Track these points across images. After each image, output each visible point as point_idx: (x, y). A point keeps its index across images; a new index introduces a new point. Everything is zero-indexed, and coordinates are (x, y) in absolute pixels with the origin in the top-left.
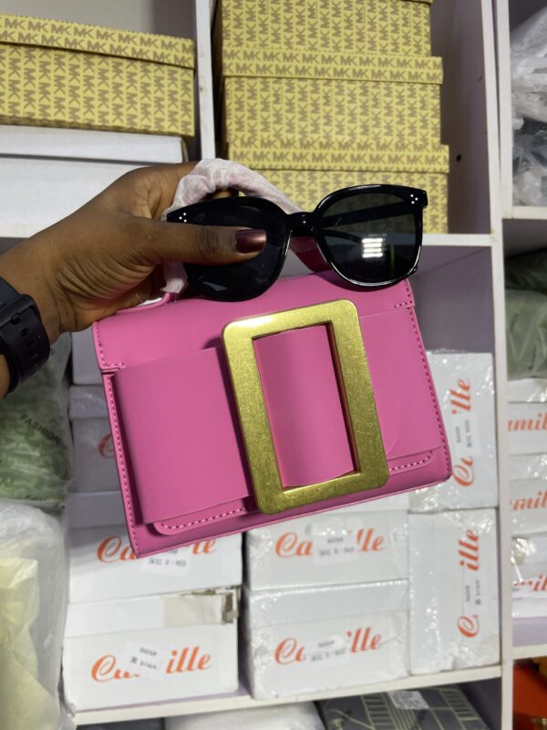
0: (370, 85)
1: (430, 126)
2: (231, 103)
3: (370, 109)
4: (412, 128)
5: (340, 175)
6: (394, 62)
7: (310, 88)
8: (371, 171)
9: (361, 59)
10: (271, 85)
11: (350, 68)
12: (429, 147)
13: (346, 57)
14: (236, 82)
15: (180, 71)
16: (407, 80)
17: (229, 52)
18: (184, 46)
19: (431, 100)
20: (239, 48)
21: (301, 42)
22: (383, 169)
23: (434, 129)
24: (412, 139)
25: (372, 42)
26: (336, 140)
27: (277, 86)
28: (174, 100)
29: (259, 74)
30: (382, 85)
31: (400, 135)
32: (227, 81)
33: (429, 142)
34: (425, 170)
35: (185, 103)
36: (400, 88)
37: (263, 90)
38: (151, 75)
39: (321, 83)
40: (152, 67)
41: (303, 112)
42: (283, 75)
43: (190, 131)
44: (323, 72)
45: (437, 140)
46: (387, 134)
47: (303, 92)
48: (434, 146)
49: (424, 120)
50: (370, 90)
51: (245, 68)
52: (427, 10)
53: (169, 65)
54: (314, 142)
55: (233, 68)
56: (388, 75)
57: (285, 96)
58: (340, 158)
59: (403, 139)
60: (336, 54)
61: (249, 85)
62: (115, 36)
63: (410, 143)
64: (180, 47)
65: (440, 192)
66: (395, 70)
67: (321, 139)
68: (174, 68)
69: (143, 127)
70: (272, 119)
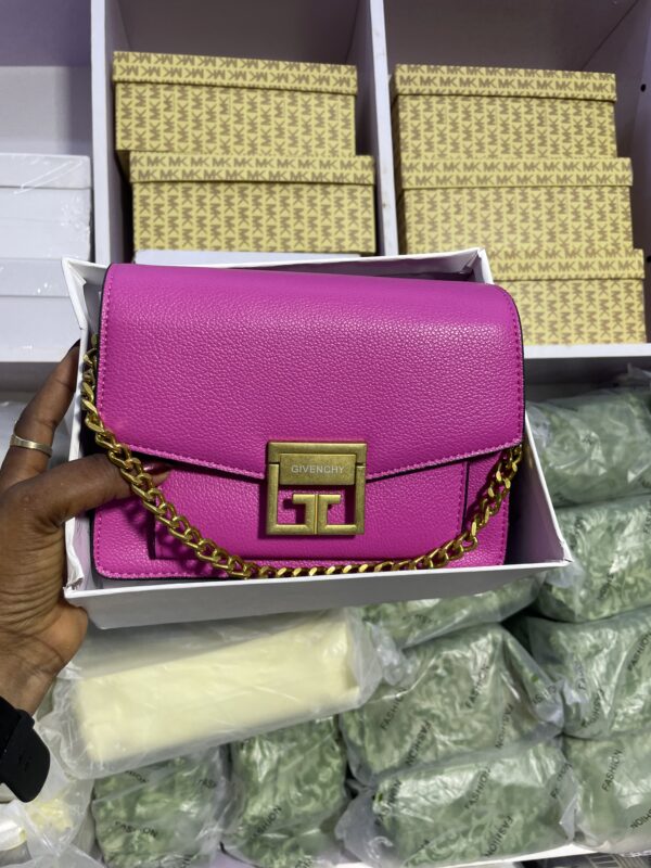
0: (556, 190)
1: (621, 229)
2: (410, 216)
3: (557, 215)
4: (602, 232)
5: (528, 285)
6: (580, 166)
7: (492, 197)
8: (560, 280)
9: (545, 164)
10: (452, 195)
11: (533, 175)
12: (622, 252)
13: (529, 164)
14: (415, 195)
15: (360, 189)
16: (595, 184)
17: (408, 165)
18: (363, 163)
19: (620, 203)
20: (417, 161)
21: (480, 151)
22: (573, 276)
23: (626, 232)
24: (603, 244)
25: (555, 145)
26: (522, 248)
27: (458, 197)
28: (354, 218)
29: (439, 186)
30: (569, 190)
31: (590, 241)
32: (406, 194)
33: (621, 246)
34: (619, 276)
35: (366, 220)
36: (587, 192)
37: (443, 201)
38: (332, 196)
39: (503, 191)
40: (332, 189)
41: (486, 222)
43: (370, 247)
44: (506, 179)
45: (630, 244)
46: (576, 240)
47: (485, 201)
48: (627, 251)
49: (614, 224)
50: (556, 195)
51: (425, 180)
52: (612, 109)
53: (348, 184)
54: (499, 251)
55: (413, 180)
56: (574, 179)
57: (466, 206)
58: (527, 268)
59: (593, 245)
60: (519, 160)
61: (428, 196)
62: (296, 163)
63: (601, 249)
64: (359, 165)
65: (636, 298)
66: (581, 175)
67: (506, 249)
68: (353, 187)
69: (324, 249)
70: (454, 230)
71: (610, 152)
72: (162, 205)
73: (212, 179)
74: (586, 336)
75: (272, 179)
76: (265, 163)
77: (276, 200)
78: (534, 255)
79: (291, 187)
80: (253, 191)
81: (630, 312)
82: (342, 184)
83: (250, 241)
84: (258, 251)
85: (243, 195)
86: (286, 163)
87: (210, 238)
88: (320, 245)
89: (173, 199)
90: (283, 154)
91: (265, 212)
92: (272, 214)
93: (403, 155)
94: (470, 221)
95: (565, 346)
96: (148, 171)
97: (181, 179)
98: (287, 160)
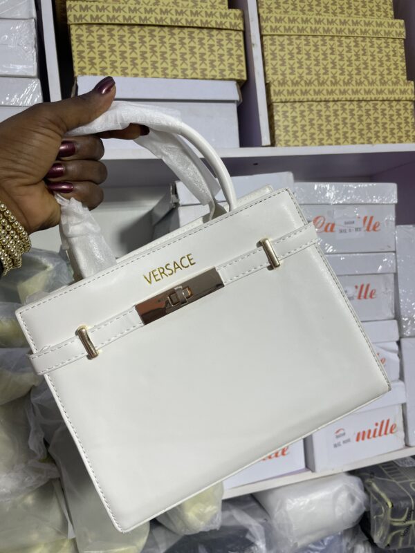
1: (400, 68)
2: (269, 57)
3: (361, 56)
4: (389, 69)
5: (345, 104)
6: (374, 24)
7: (320, 43)
8: (365, 101)
9: (353, 21)
10: (294, 41)
11: (346, 28)
12: (402, 83)
13: (342, 20)
14: (270, 39)
15: (234, 33)
16: (383, 36)
17: (265, 17)
18: (235, 14)
19: (399, 50)
20: (271, 15)
21: (311, 10)
22: (373, 99)
23: (402, 70)
24: (389, 77)
25: (356, 9)
26: (340, 79)
27: (298, 42)
28: (231, 55)
29: (286, 33)
30: (368, 40)
31: (381, 75)
32: (264, 38)
33: (400, 79)
34: (400, 98)
35: (239, 56)
36: (379, 42)
37: (289, 44)
38: (215, 38)
39: (327, 38)
40: (214, 32)
41: (317, 60)
42: (302, 34)
43: (243, 76)
44: (329, 30)
45: (405, 77)
46: (374, 74)
47: (316, 45)
48: (404, 81)
49: (396, 64)
50: (360, 43)
51: (276, 29)
53: (226, 29)
54: (327, 80)
55: (268, 29)
56: (371, 32)
57: (304, 48)
58: (344, 92)
59: (384, 77)
60: (336, 17)
61: (279, 41)
62: (188, 13)
63: (389, 80)
64: (232, 16)
65: (410, 113)
66: (375, 29)
67: (331, 79)
68: (230, 32)
69: (212, 77)
70: (297, 65)
71: (390, 16)
72: (93, 42)
73: (129, 22)
74: (381, 139)
75: (173, 24)
76: (167, 12)
77: (176, 40)
78: (347, 83)
79: (186, 30)
80: (159, 32)
81: (407, 123)
82: (222, 29)
83: (159, 70)
84: (165, 78)
85: (152, 36)
86: (182, 13)
87: (130, 67)
88: (209, 74)
89: (100, 37)
90: (178, 6)
91: (169, 49)
92: (173, 50)
93: (261, 11)
94: (307, 59)
95: (369, 145)
96: (81, 16)
97: (106, 22)
98: (182, 10)
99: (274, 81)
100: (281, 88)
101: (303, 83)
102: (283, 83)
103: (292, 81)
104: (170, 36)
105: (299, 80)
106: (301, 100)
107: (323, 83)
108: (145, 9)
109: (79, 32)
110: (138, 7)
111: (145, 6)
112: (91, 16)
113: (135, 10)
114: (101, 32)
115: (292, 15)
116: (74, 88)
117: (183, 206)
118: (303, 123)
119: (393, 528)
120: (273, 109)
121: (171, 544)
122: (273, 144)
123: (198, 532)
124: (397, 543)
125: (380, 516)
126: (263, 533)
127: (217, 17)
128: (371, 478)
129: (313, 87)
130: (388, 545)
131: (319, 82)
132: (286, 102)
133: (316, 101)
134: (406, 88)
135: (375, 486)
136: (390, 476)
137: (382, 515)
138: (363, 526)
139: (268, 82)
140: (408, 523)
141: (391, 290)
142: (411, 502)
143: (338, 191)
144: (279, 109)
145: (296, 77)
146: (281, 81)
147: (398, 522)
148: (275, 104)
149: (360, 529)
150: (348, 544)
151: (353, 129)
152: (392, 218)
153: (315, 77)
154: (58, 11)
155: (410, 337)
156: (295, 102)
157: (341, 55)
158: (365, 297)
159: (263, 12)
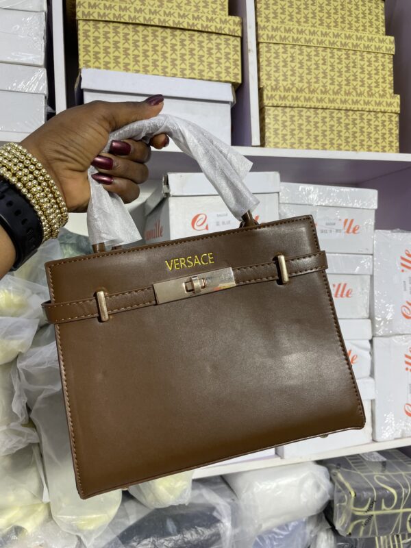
0: (351, 52)
1: (388, 81)
2: (263, 63)
3: (351, 69)
4: (377, 82)
5: (333, 112)
6: (366, 39)
7: (313, 53)
8: (352, 110)
9: (345, 35)
10: (289, 49)
11: (338, 41)
12: (388, 96)
13: (335, 34)
14: (266, 47)
15: (232, 39)
16: (374, 51)
17: (262, 26)
18: (234, 21)
19: (387, 65)
20: (268, 24)
21: (306, 22)
22: (360, 109)
23: (390, 84)
24: (377, 90)
25: (350, 24)
26: (330, 88)
27: (292, 51)
28: (228, 59)
29: (282, 42)
30: (358, 53)
31: (369, 87)
32: (261, 45)
33: (387, 92)
34: (386, 110)
35: (235, 61)
36: (369, 56)
37: (283, 53)
38: (214, 42)
39: (320, 49)
40: (214, 37)
41: (309, 69)
42: (296, 43)
43: (238, 79)
44: (322, 42)
45: (392, 91)
46: (362, 85)
47: (309, 55)
48: (391, 95)
49: (384, 78)
50: (351, 56)
51: (272, 37)
53: (224, 34)
54: (317, 89)
55: (265, 37)
56: (362, 46)
57: (298, 57)
58: (334, 101)
59: (372, 89)
60: (329, 31)
61: (274, 49)
62: (190, 16)
63: (376, 93)
64: (231, 22)
65: (395, 125)
66: (366, 44)
67: (321, 88)
68: (228, 37)
69: (208, 78)
70: (289, 73)
71: (381, 32)
72: (99, 38)
73: (134, 22)
74: (365, 147)
75: (175, 26)
76: (170, 14)
77: (177, 41)
78: (336, 93)
79: (187, 33)
80: (162, 33)
81: (391, 134)
82: (221, 34)
83: (160, 68)
84: (165, 76)
85: (155, 36)
86: (184, 16)
87: (132, 63)
88: (206, 75)
89: (106, 33)
90: (181, 10)
91: (170, 48)
92: (174, 50)
93: (259, 19)
94: (299, 68)
95: (354, 153)
96: (89, 12)
97: (112, 19)
98: (184, 14)
99: (267, 86)
100: (274, 93)
101: (294, 89)
102: (275, 89)
103: (284, 87)
104: (171, 37)
105: (291, 87)
106: (292, 105)
107: (313, 91)
108: (150, 10)
109: (86, 27)
110: (143, 7)
111: (150, 7)
112: (99, 13)
113: (140, 11)
114: (106, 29)
115: (288, 25)
116: (78, 79)
117: (173, 196)
118: (293, 127)
119: (354, 518)
120: (264, 112)
121: (141, 516)
122: (263, 145)
123: (167, 506)
124: (359, 533)
125: (343, 504)
126: (230, 512)
127: (217, 23)
128: (337, 468)
129: (304, 94)
130: (350, 534)
131: (309, 90)
132: (277, 106)
133: (305, 108)
134: (392, 101)
135: (340, 476)
136: (355, 468)
137: (344, 504)
138: (327, 514)
139: (261, 86)
140: (370, 513)
141: (367, 291)
142: (373, 493)
143: (321, 193)
144: (270, 112)
145: (288, 84)
146: (274, 87)
147: (360, 512)
148: (266, 108)
149: (324, 518)
150: (311, 532)
151: (340, 136)
152: (372, 222)
153: (306, 85)
154: (68, 7)
155: (381, 336)
156: (286, 107)
157: (332, 66)
158: (342, 296)
159: (261, 21)
